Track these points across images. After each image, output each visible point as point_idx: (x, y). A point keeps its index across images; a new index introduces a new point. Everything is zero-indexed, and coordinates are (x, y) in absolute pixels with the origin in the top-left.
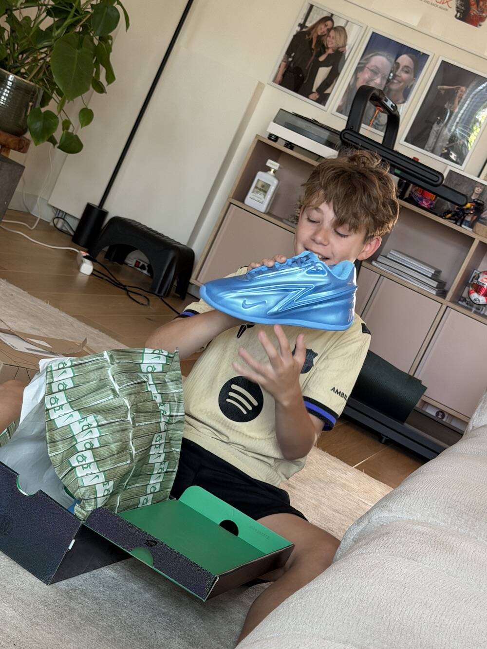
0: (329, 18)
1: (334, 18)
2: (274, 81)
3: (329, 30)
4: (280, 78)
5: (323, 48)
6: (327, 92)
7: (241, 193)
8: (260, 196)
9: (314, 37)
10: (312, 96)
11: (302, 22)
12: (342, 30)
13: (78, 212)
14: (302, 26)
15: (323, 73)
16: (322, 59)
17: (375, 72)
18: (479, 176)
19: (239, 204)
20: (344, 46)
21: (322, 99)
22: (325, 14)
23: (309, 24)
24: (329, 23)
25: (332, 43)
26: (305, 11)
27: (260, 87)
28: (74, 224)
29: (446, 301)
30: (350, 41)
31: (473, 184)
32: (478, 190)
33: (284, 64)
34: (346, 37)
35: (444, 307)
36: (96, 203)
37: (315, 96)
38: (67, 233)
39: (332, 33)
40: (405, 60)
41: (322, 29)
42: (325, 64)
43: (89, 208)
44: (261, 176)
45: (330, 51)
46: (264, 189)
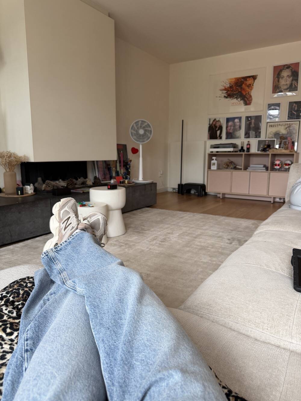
0: (215, 120)
1: (216, 119)
2: (208, 139)
3: (216, 122)
4: (209, 138)
5: (216, 127)
6: (221, 136)
7: (209, 167)
8: (214, 166)
9: (213, 125)
10: (218, 138)
11: (209, 123)
12: (219, 121)
13: (177, 187)
14: (210, 124)
15: (218, 132)
16: (217, 129)
17: (231, 126)
18: (266, 138)
19: (210, 170)
20: (221, 124)
21: (221, 138)
22: (214, 119)
23: (211, 123)
24: (215, 121)
25: (218, 125)
26: (209, 121)
27: (205, 142)
28: (177, 189)
29: (269, 171)
30: (222, 122)
31: (265, 141)
32: (267, 142)
33: (209, 135)
34: (220, 122)
35: (269, 173)
36: (180, 183)
37: (219, 138)
38: (177, 192)
39: (217, 123)
40: (236, 120)
41: (214, 123)
42: (218, 130)
43: (179, 185)
44: (212, 162)
45: (218, 127)
46: (214, 164)
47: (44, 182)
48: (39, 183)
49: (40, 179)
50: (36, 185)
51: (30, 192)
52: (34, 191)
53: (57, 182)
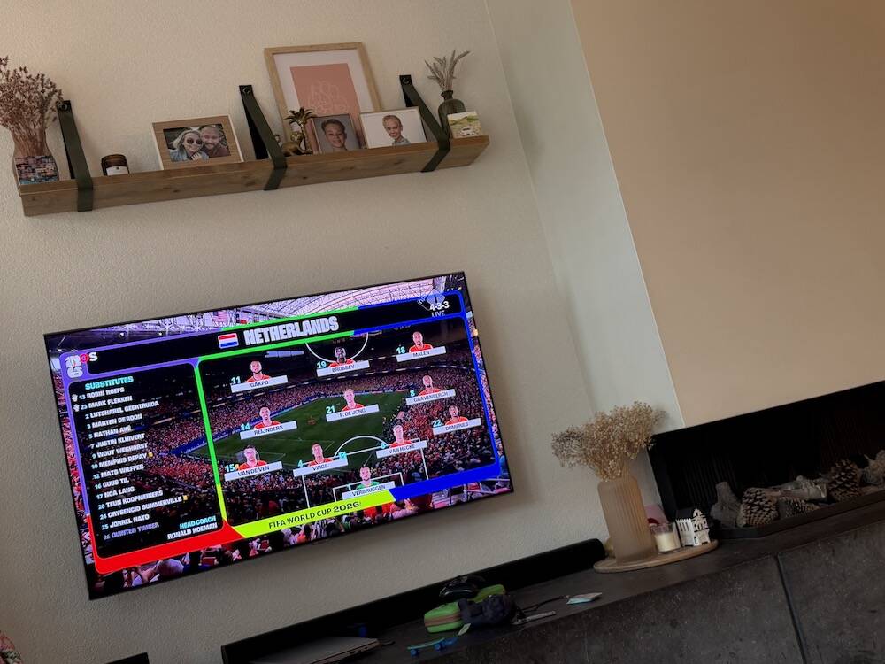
47: (739, 494)
48: (724, 504)
49: (723, 488)
50: (715, 511)
51: (697, 540)
52: (711, 536)
53: (789, 488)
